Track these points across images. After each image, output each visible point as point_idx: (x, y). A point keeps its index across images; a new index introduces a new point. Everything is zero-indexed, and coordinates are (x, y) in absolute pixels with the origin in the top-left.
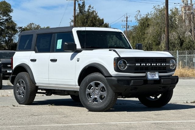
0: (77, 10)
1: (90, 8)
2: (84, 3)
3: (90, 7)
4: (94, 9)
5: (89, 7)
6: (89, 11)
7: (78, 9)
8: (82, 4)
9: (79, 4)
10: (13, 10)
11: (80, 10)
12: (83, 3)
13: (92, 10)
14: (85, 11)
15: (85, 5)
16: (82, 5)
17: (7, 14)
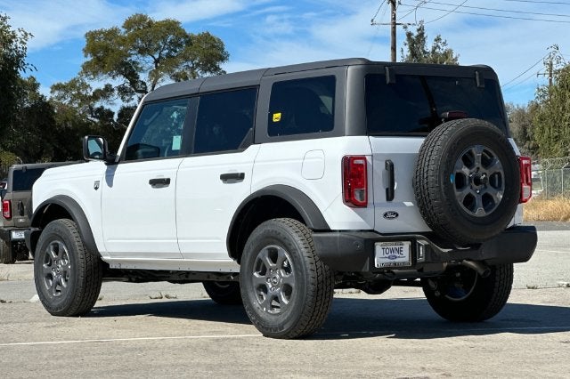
0: (402, 51)
1: (439, 44)
2: (421, 30)
3: (438, 39)
4: (448, 47)
5: (436, 40)
6: (437, 50)
7: (407, 46)
8: (416, 34)
9: (409, 35)
10: (228, 55)
11: (412, 49)
12: (418, 30)
13: (445, 48)
14: (425, 52)
15: (425, 35)
16: (417, 37)
17: (213, 65)
